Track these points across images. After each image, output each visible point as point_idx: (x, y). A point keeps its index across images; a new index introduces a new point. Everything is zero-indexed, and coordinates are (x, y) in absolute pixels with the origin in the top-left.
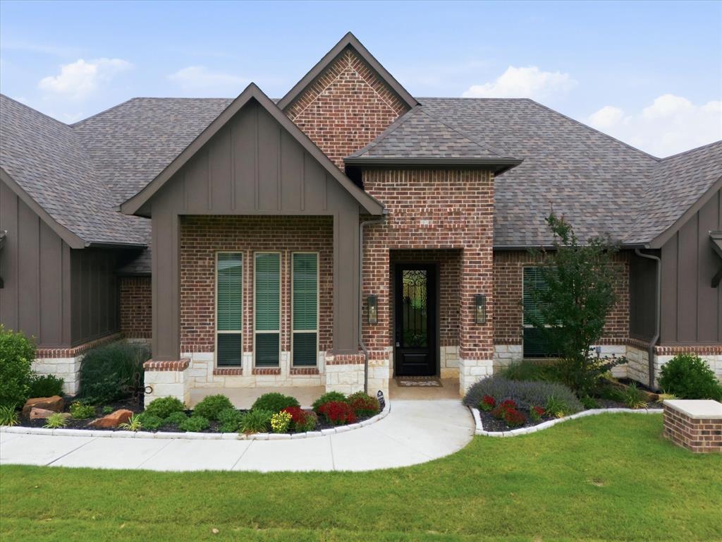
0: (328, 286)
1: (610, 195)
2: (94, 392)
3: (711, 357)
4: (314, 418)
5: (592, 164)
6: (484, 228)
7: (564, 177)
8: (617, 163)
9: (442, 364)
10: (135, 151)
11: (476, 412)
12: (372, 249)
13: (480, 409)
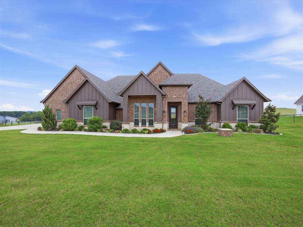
0: (155, 110)
1: (214, 92)
2: (113, 128)
3: (232, 124)
4: (153, 132)
5: (211, 86)
6: (186, 98)
7: (205, 89)
8: (216, 86)
9: (179, 126)
10: (118, 86)
11: (184, 132)
12: (164, 102)
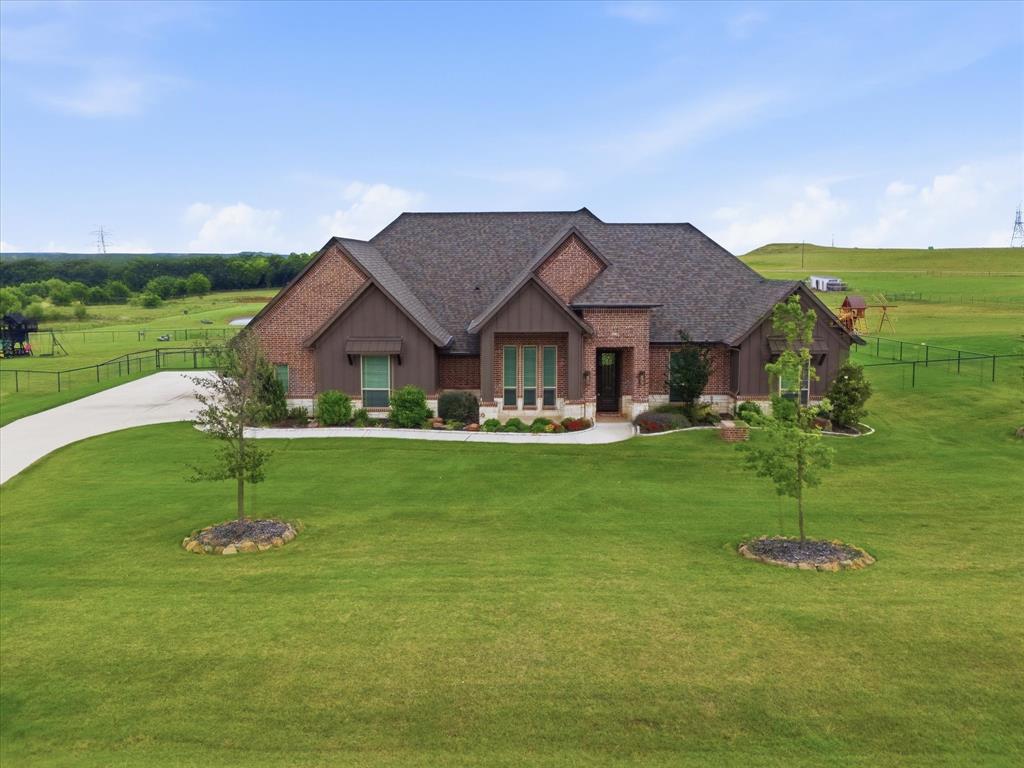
4: (564, 428)
9: (622, 405)
11: (638, 427)
12: (587, 348)
13: (640, 425)
